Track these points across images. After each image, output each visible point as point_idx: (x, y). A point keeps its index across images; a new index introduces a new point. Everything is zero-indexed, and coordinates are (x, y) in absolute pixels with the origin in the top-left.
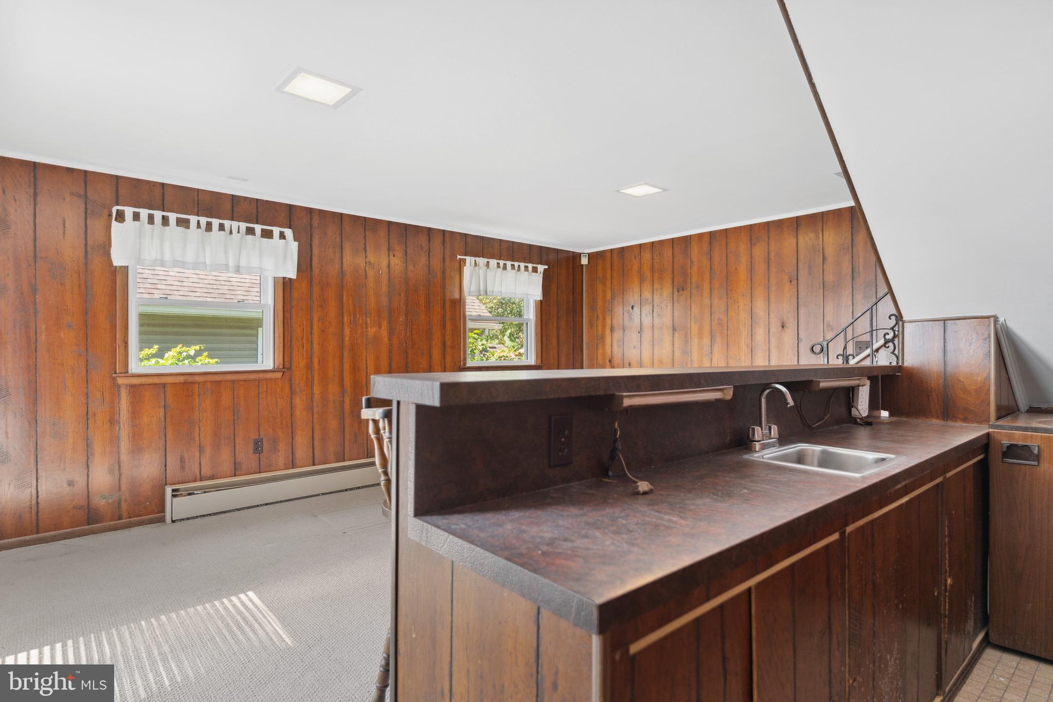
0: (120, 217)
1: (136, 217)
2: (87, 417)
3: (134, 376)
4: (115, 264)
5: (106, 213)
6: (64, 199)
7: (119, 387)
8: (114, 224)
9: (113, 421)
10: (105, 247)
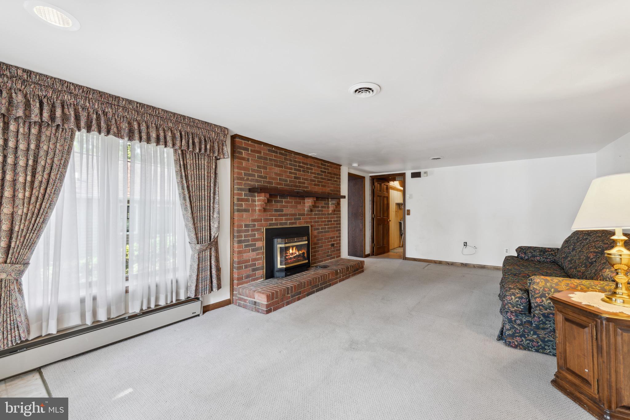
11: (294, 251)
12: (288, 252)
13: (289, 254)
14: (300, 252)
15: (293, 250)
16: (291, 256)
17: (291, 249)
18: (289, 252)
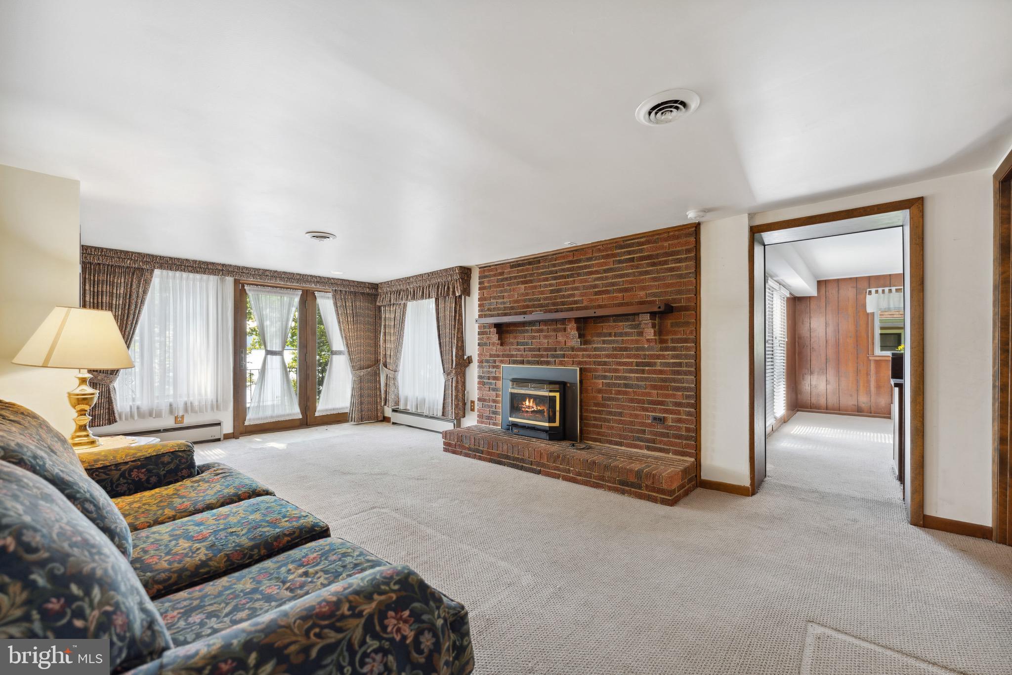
0: (870, 292)
1: (877, 292)
2: (857, 372)
3: (876, 356)
4: (868, 312)
5: (865, 292)
6: (848, 290)
7: (870, 360)
8: (867, 296)
9: (868, 374)
10: (864, 306)
11: (531, 404)
12: (524, 403)
13: (525, 406)
14: (539, 408)
15: (529, 402)
16: (527, 409)
17: (527, 400)
18: (526, 403)
